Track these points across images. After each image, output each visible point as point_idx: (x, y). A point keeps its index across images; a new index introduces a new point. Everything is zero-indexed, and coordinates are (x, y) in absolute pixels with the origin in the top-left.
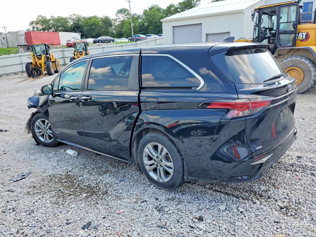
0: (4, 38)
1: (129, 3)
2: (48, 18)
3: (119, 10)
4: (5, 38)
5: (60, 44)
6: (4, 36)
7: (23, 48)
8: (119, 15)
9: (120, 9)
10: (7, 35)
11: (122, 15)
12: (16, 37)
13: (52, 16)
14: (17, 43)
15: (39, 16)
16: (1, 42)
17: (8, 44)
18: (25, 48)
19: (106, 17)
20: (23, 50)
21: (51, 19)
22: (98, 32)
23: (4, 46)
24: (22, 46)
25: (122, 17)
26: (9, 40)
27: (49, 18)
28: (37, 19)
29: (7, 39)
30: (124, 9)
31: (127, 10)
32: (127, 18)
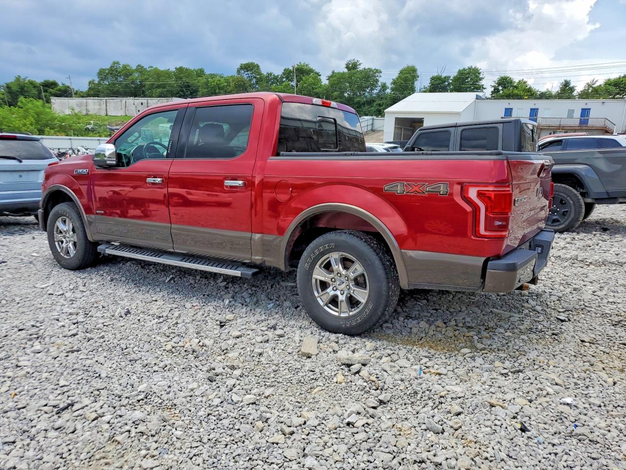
0: (142, 104)
2: (132, 67)
3: (244, 65)
4: (145, 105)
8: (243, 71)
9: (245, 63)
10: (150, 101)
11: (246, 73)
13: (139, 66)
15: (114, 63)
21: (137, 70)
25: (245, 76)
27: (134, 68)
28: (111, 67)
29: (149, 105)
30: (252, 64)
31: (258, 66)
32: (256, 77)
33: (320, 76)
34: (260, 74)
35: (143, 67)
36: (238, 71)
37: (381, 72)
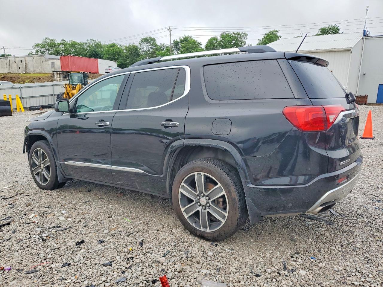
0: (21, 61)
1: (170, 32)
2: (58, 41)
3: (144, 39)
4: (24, 62)
5: (98, 73)
6: (23, 59)
7: (58, 75)
8: (143, 44)
9: (145, 37)
10: (27, 59)
11: (146, 45)
12: (39, 61)
13: (63, 40)
14: (40, 68)
15: (46, 39)
16: (17, 65)
17: (27, 69)
18: (61, 75)
19: (133, 46)
20: (59, 77)
21: (61, 44)
22: (121, 63)
23: (20, 71)
24: (58, 73)
25: (145, 47)
26: (29, 65)
28: (43, 41)
29: (27, 62)
30: (150, 38)
31: (154, 40)
32: (153, 48)
33: (201, 45)
34: (156, 45)
35: (65, 41)
36: (140, 43)
37: (247, 35)
